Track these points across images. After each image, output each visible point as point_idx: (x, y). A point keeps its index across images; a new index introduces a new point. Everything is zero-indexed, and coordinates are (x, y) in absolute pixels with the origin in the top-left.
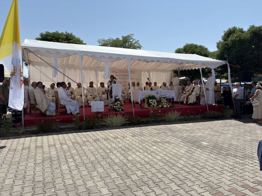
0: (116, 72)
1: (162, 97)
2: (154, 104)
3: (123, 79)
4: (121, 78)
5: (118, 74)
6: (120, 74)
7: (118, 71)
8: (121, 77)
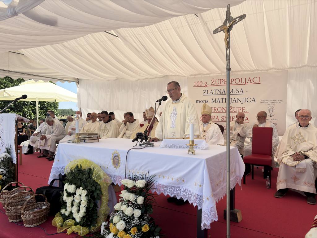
0: (203, 85)
1: (130, 184)
2: (74, 210)
3: (221, 100)
4: (217, 100)
5: (209, 89)
6: (213, 88)
7: (209, 83)
8: (217, 97)
